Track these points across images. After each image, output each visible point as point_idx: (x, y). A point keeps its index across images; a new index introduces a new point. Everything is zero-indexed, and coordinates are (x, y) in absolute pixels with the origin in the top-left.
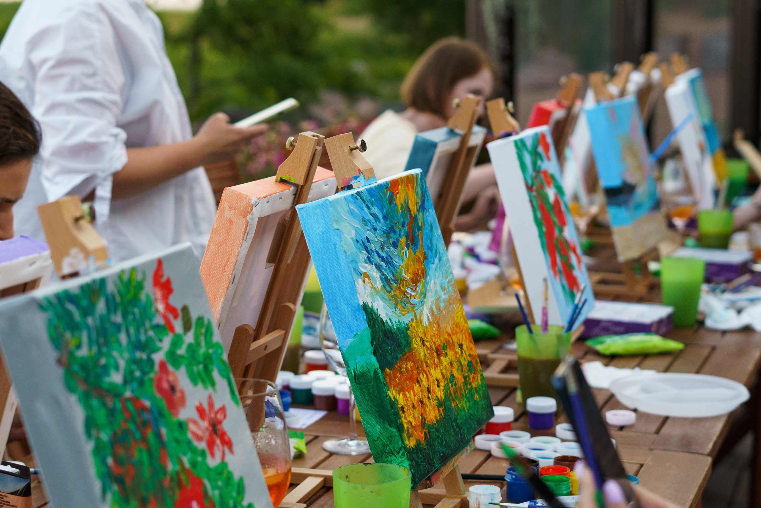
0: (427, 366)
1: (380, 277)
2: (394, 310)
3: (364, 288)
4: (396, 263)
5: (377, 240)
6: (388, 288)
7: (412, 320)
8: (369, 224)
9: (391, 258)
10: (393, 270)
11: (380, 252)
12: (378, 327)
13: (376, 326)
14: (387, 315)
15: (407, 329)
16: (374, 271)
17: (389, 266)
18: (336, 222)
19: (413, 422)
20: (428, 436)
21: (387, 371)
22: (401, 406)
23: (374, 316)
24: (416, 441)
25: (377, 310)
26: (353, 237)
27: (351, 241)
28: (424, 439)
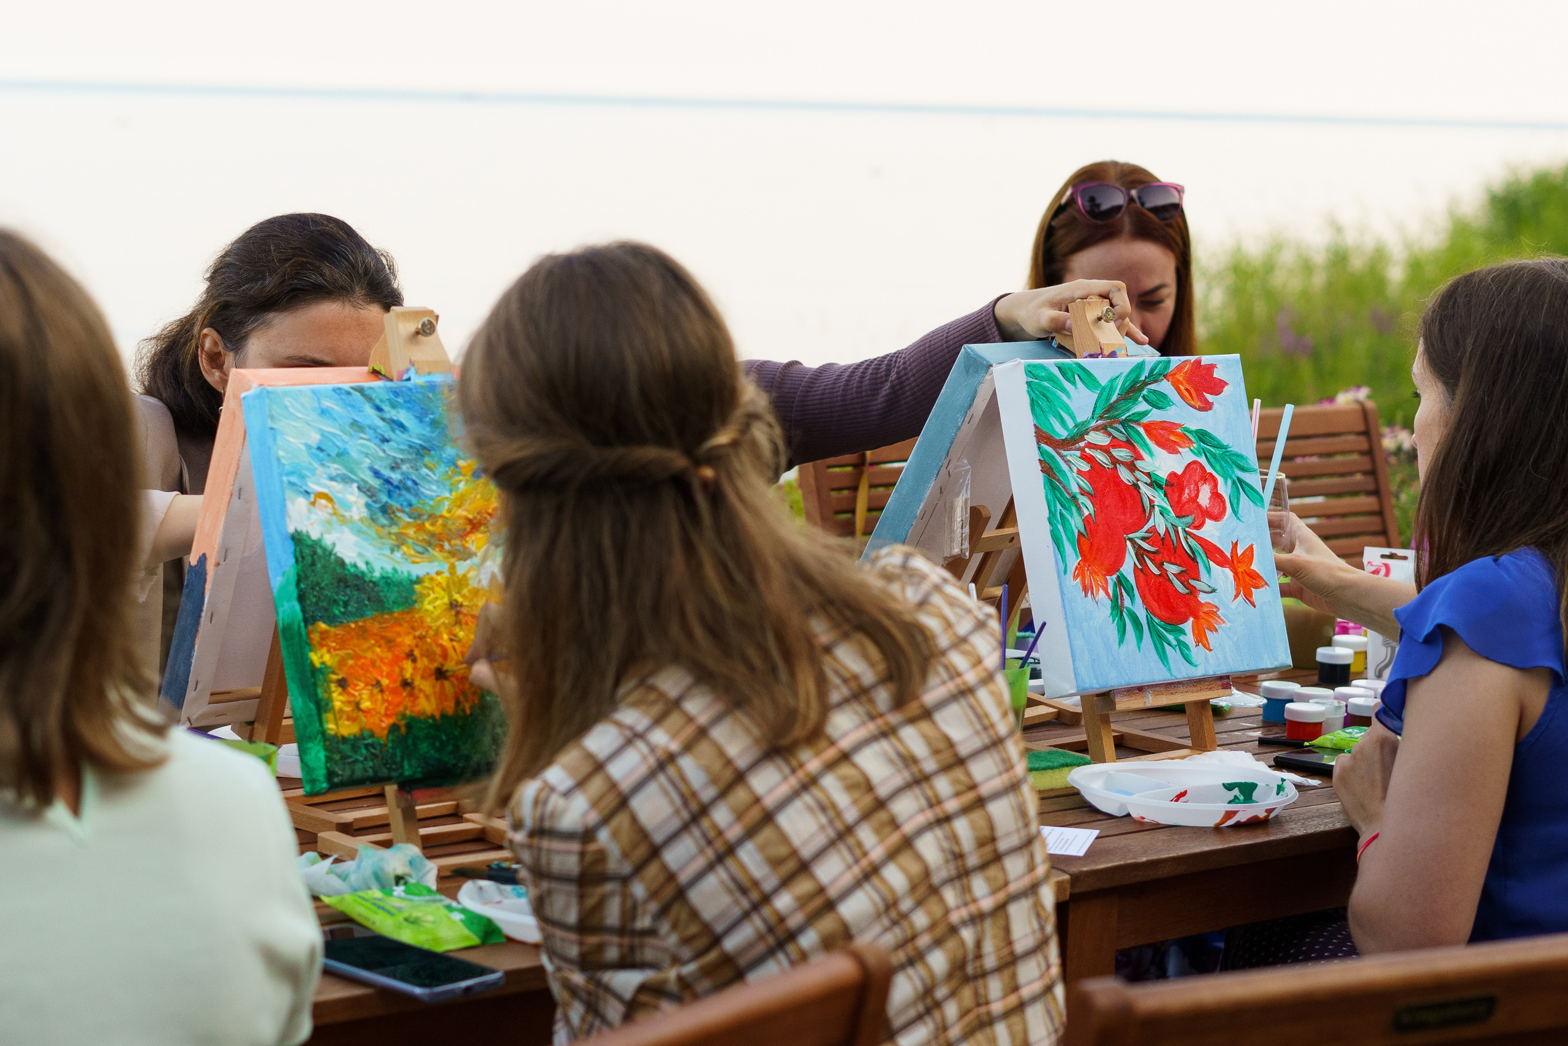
0: (451, 640)
1: (367, 505)
2: (388, 552)
3: (310, 511)
4: (428, 492)
5: (381, 454)
6: (383, 520)
7: (438, 573)
8: (371, 432)
9: (415, 483)
10: (414, 500)
11: (387, 473)
12: (324, 567)
13: (319, 565)
14: (360, 555)
15: (419, 581)
16: (351, 494)
17: (404, 492)
18: (272, 417)
19: (366, 704)
20: (403, 730)
21: (319, 626)
22: (340, 677)
23: (319, 551)
24: (361, 730)
25: (334, 545)
26: (309, 442)
27: (303, 448)
28: (386, 732)
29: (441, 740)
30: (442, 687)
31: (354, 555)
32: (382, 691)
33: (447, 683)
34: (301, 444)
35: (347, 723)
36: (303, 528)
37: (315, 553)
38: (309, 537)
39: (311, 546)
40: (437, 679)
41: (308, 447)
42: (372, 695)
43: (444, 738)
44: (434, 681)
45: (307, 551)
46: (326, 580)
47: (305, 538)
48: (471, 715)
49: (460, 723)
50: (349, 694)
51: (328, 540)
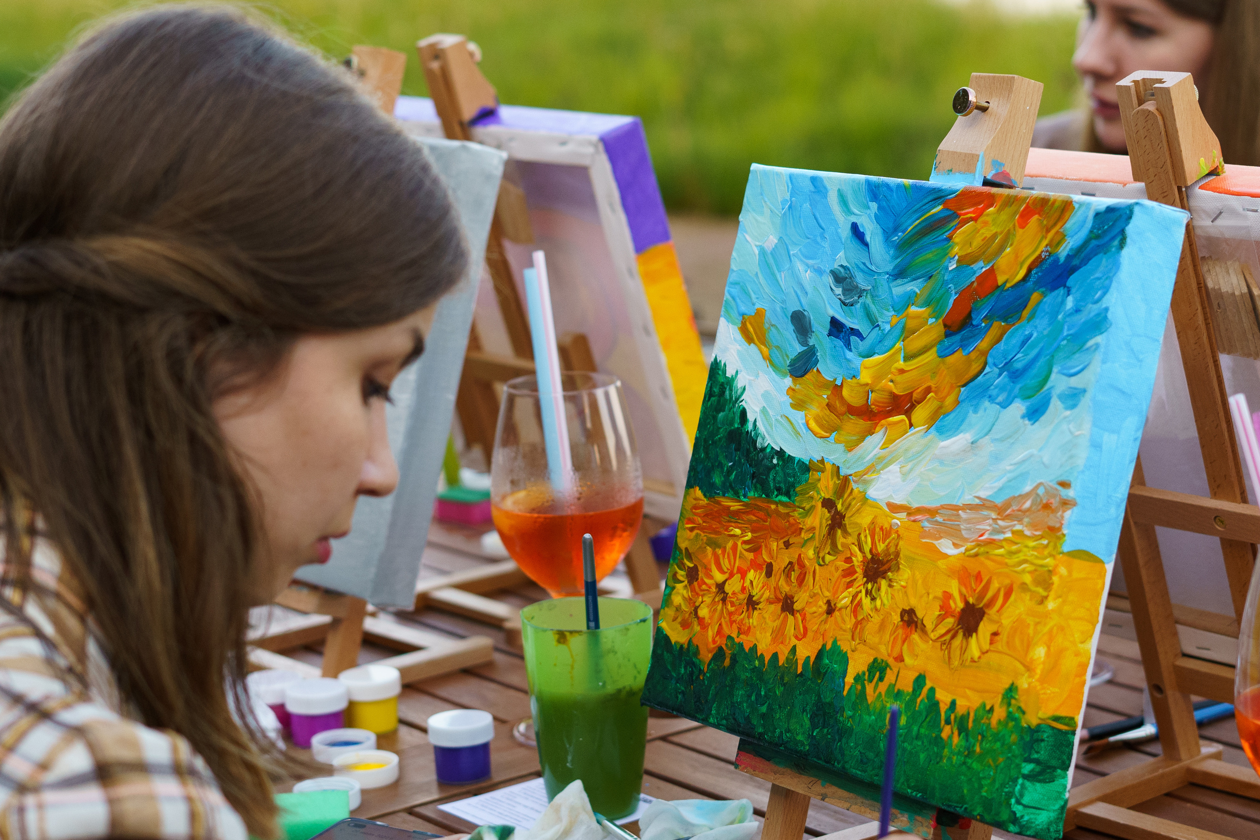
19: (703, 612)
20: (727, 662)
21: (695, 491)
22: (691, 565)
23: (727, 393)
24: (690, 641)
25: (744, 389)
26: (765, 246)
27: (757, 252)
28: (710, 656)
29: (758, 695)
30: (785, 622)
31: (758, 410)
32: (724, 600)
33: (791, 617)
34: (756, 246)
35: (679, 626)
36: (722, 359)
37: (722, 393)
38: (724, 372)
39: (722, 384)
40: (783, 610)
41: (763, 252)
42: (713, 602)
43: (763, 693)
44: (779, 611)
45: (716, 390)
46: (722, 434)
47: (720, 372)
48: (801, 675)
49: (786, 679)
50: (693, 590)
51: (739, 383)
